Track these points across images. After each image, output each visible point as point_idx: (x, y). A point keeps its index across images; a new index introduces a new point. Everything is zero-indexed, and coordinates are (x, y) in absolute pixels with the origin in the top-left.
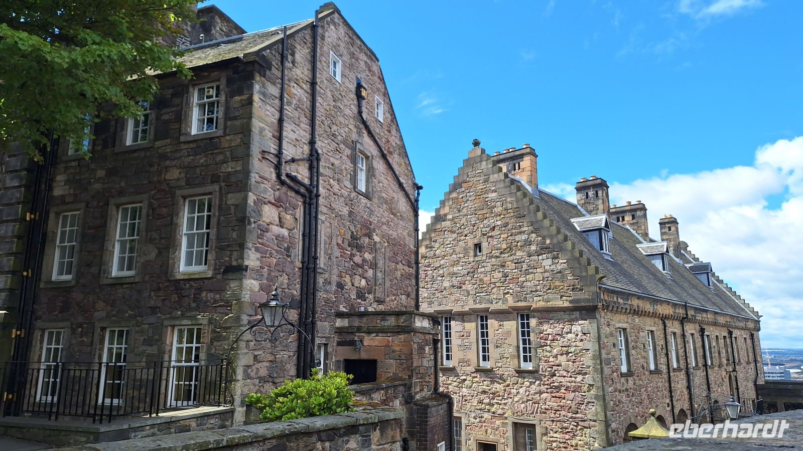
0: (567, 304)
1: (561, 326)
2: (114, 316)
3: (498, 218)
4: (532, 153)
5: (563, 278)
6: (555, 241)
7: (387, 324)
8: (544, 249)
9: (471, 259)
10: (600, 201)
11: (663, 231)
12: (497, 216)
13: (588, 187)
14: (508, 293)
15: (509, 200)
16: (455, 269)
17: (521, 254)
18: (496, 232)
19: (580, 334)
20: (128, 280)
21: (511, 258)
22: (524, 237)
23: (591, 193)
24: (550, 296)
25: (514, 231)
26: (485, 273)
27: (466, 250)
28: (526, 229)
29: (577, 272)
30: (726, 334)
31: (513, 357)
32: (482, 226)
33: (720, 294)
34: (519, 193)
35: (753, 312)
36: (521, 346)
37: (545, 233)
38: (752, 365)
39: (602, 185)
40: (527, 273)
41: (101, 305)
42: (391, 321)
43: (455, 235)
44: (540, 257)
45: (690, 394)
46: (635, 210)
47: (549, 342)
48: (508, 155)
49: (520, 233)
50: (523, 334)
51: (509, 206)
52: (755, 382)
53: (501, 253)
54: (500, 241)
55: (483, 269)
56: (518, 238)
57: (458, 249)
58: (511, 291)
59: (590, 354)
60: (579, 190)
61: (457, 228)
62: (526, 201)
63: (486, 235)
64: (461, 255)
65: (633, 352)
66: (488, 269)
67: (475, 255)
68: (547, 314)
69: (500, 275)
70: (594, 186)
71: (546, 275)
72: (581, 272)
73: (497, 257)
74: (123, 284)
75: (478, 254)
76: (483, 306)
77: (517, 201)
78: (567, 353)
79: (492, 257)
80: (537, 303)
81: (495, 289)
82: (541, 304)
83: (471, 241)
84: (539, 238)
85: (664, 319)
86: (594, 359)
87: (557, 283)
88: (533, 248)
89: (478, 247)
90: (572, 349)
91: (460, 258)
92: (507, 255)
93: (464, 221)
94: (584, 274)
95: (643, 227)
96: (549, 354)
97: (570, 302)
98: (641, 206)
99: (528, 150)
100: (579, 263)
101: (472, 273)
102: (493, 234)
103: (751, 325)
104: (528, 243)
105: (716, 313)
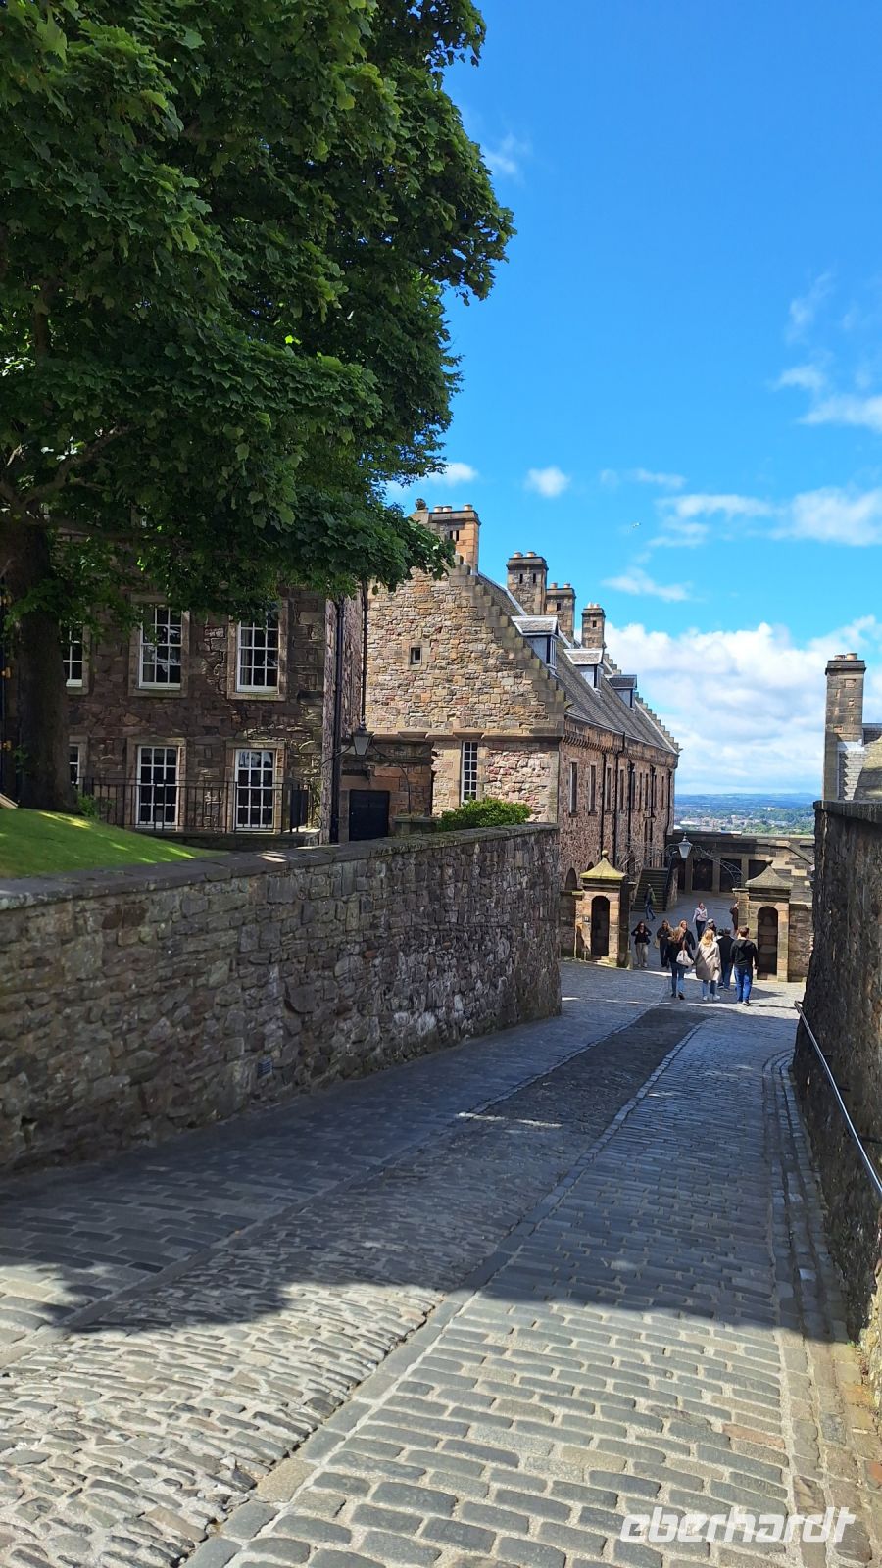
0: (526, 734)
1: (516, 759)
2: (153, 733)
3: (447, 617)
4: (476, 521)
5: (526, 703)
6: (520, 655)
7: (402, 754)
8: (505, 664)
9: (406, 668)
10: (538, 590)
11: (586, 626)
12: (445, 613)
13: (524, 567)
14: (453, 715)
15: (464, 594)
16: (381, 678)
17: (476, 668)
18: (443, 635)
19: (538, 769)
20: (170, 695)
21: (461, 672)
22: (481, 646)
23: (527, 577)
24: (508, 723)
25: (468, 637)
26: (424, 688)
27: (398, 654)
28: (485, 636)
29: (543, 696)
30: (647, 771)
31: (452, 793)
32: (423, 624)
33: (641, 719)
34: (478, 588)
35: (673, 744)
36: (463, 781)
37: (509, 644)
38: (665, 811)
39: (541, 567)
40: (480, 692)
41: (130, 719)
42: (407, 752)
43: (383, 632)
44: (499, 674)
45: (615, 840)
46: (563, 597)
47: (499, 777)
48: (442, 517)
49: (477, 640)
50: (467, 766)
51: (464, 602)
52: (666, 832)
53: (449, 664)
54: (448, 648)
55: (421, 683)
56: (471, 646)
57: (386, 652)
58: (458, 713)
59: (547, 791)
60: (511, 568)
61: (385, 623)
62: (487, 599)
63: (428, 637)
64: (391, 661)
65: (579, 790)
66: (430, 681)
67: (411, 663)
68: (500, 743)
69: (445, 692)
70: (533, 567)
71: (505, 697)
72: (548, 697)
73: (442, 668)
74: (161, 699)
75: (414, 661)
76: (418, 729)
77: (475, 598)
78: (520, 790)
79: (435, 668)
80: (490, 730)
81: (437, 710)
82: (495, 732)
83: (406, 643)
84: (501, 651)
85: (604, 752)
86: (551, 797)
87: (517, 708)
88: (492, 661)
89: (416, 653)
90: (527, 786)
91: (389, 664)
92: (455, 667)
93: (397, 613)
94: (551, 700)
95: (569, 623)
96: (497, 791)
97: (531, 731)
98: (569, 592)
99: (472, 515)
100: (547, 687)
101: (405, 686)
102: (438, 637)
103: (671, 761)
104: (486, 655)
105: (645, 745)
